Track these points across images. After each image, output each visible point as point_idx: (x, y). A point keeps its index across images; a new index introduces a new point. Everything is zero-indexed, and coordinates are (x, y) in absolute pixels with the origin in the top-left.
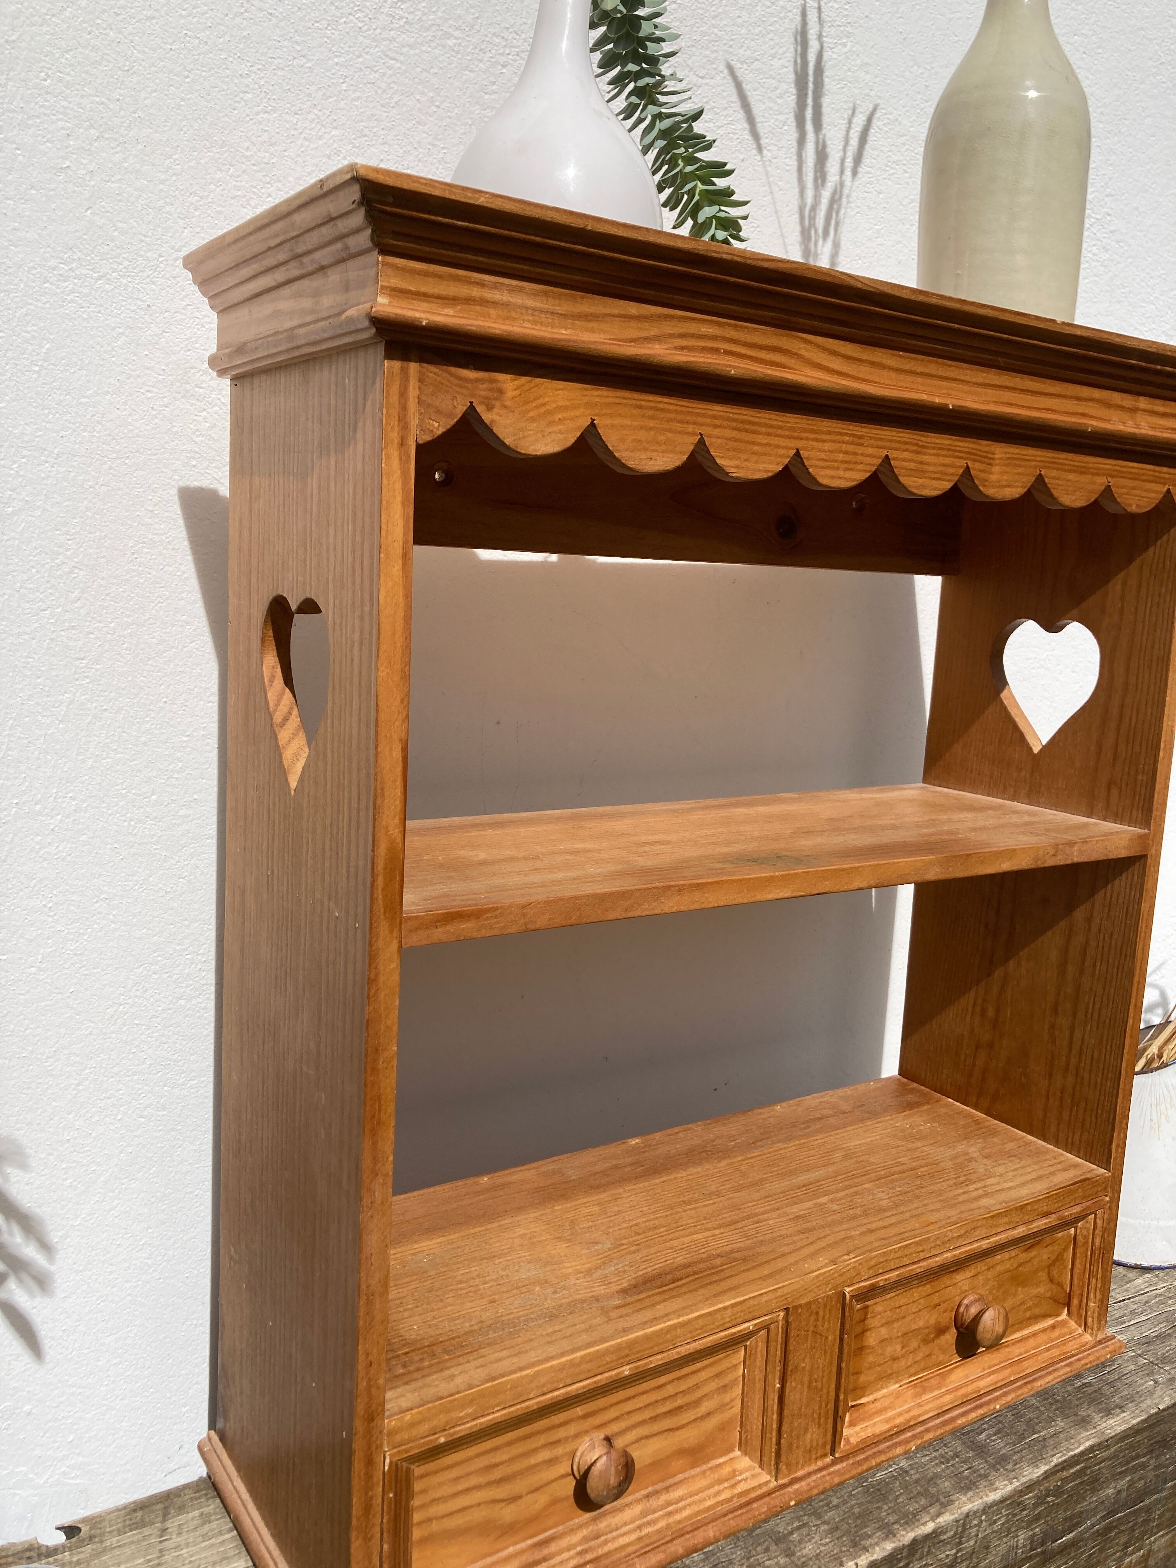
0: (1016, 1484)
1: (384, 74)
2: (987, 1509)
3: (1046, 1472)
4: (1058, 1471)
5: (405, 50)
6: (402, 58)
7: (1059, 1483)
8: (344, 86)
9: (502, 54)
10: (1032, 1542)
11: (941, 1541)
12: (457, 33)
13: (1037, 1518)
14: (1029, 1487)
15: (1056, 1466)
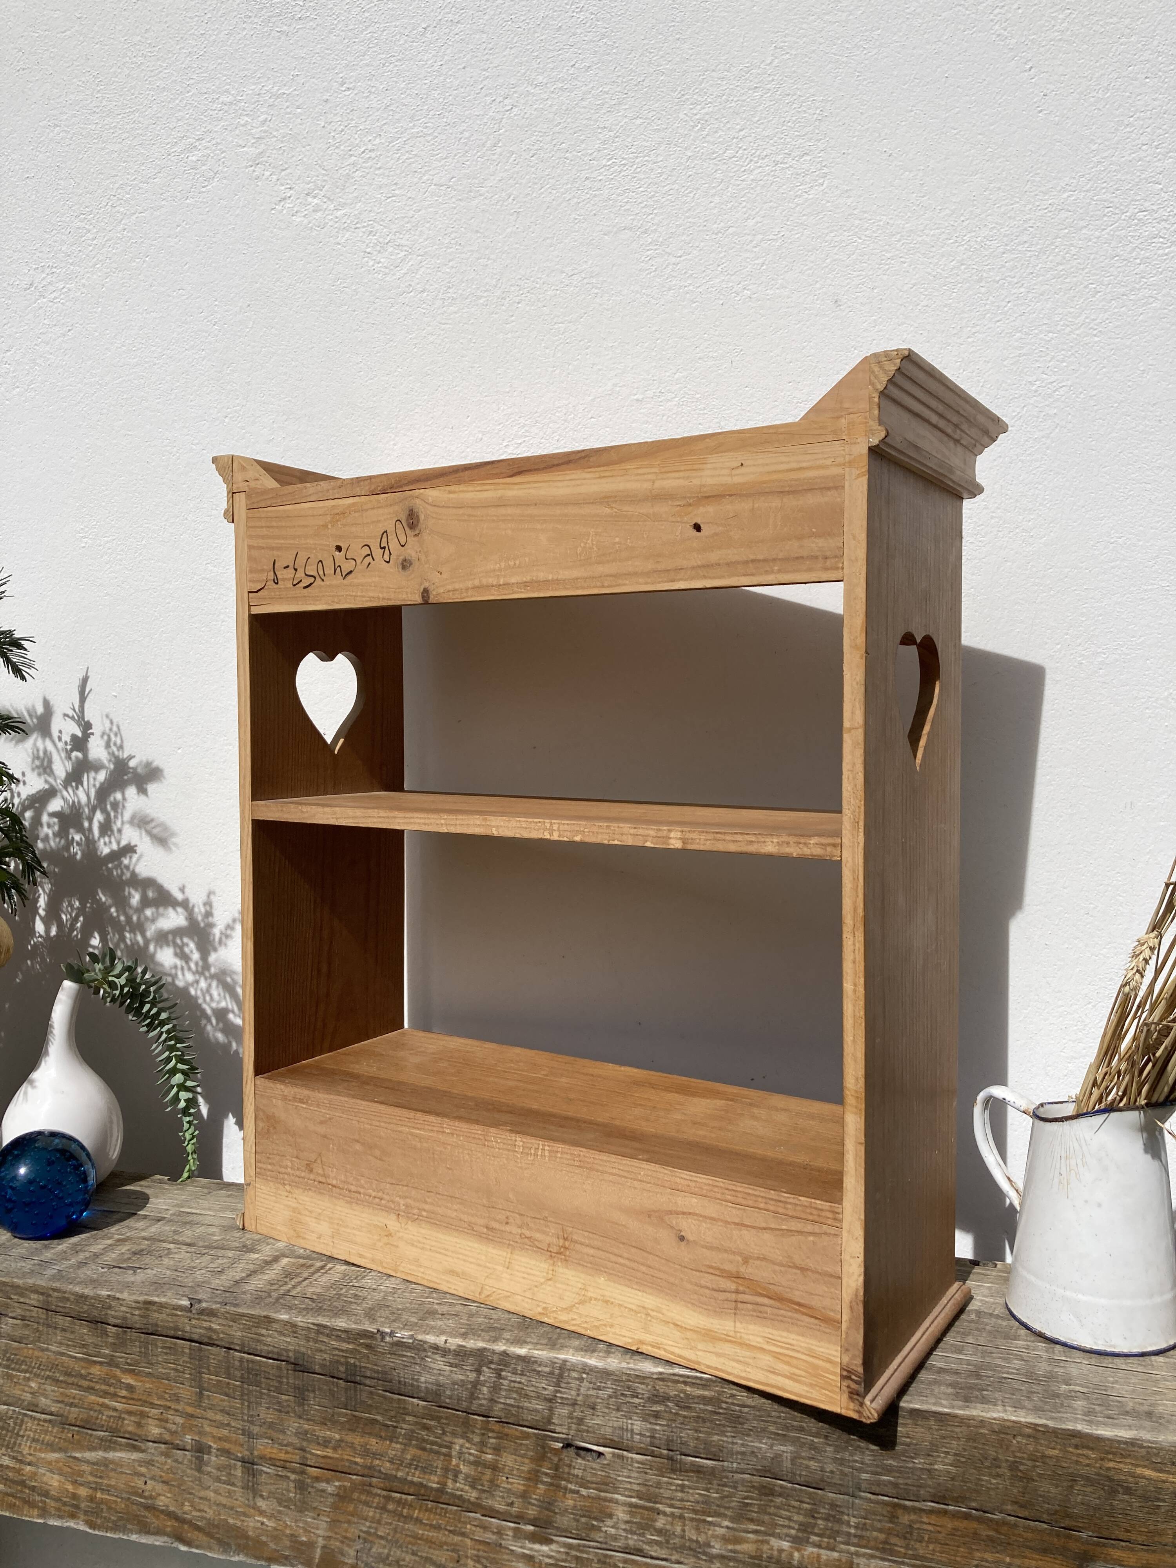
0: (624, 1365)
1: (439, 335)
2: (586, 1369)
3: (661, 1373)
4: (678, 1382)
5: (452, 316)
6: (450, 321)
7: (682, 1395)
8: (415, 350)
9: (518, 296)
10: (652, 1437)
11: (535, 1370)
12: (485, 295)
13: (657, 1415)
14: (642, 1378)
15: (674, 1375)
